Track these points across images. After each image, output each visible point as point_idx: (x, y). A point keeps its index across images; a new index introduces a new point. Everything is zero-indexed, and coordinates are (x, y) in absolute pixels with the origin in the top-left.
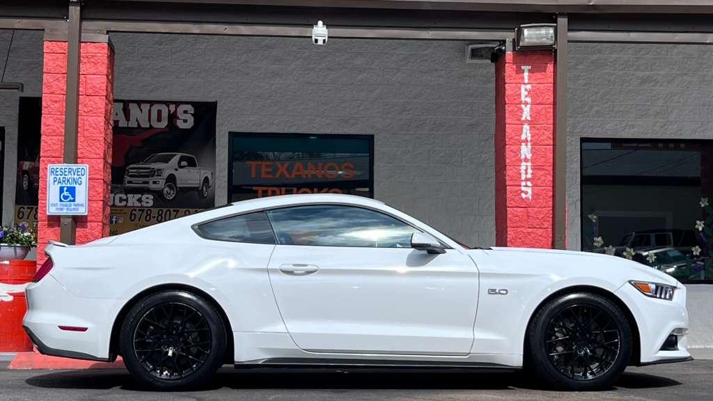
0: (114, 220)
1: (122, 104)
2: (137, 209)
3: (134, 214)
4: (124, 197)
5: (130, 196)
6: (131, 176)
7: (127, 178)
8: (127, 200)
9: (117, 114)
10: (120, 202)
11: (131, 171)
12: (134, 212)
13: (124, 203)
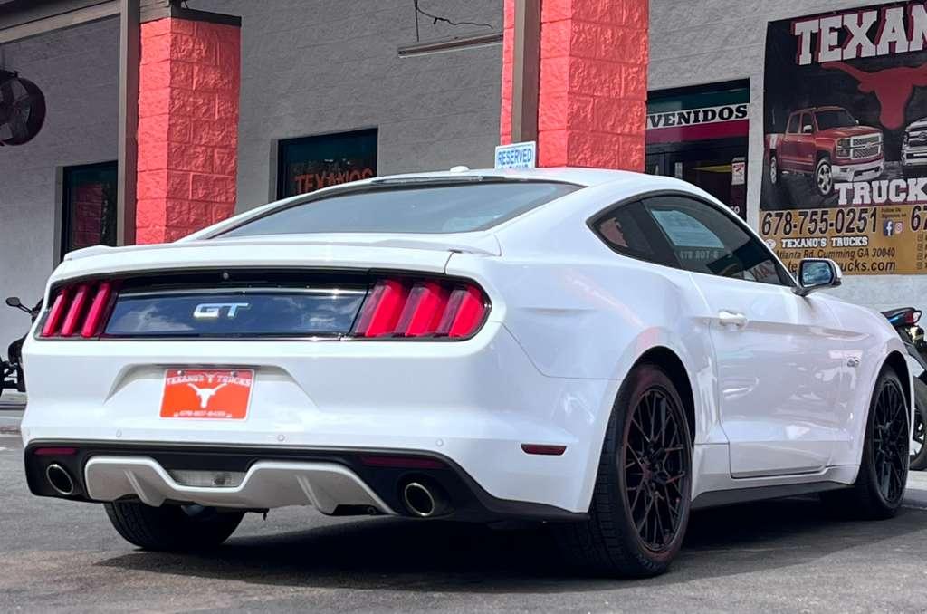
0: (889, 228)
1: (902, 9)
2: (922, 206)
3: (918, 216)
4: (902, 184)
5: (911, 181)
6: (913, 144)
7: (907, 149)
8: (906, 190)
9: (893, 31)
10: (897, 195)
11: (912, 134)
12: (917, 212)
13: (903, 196)
